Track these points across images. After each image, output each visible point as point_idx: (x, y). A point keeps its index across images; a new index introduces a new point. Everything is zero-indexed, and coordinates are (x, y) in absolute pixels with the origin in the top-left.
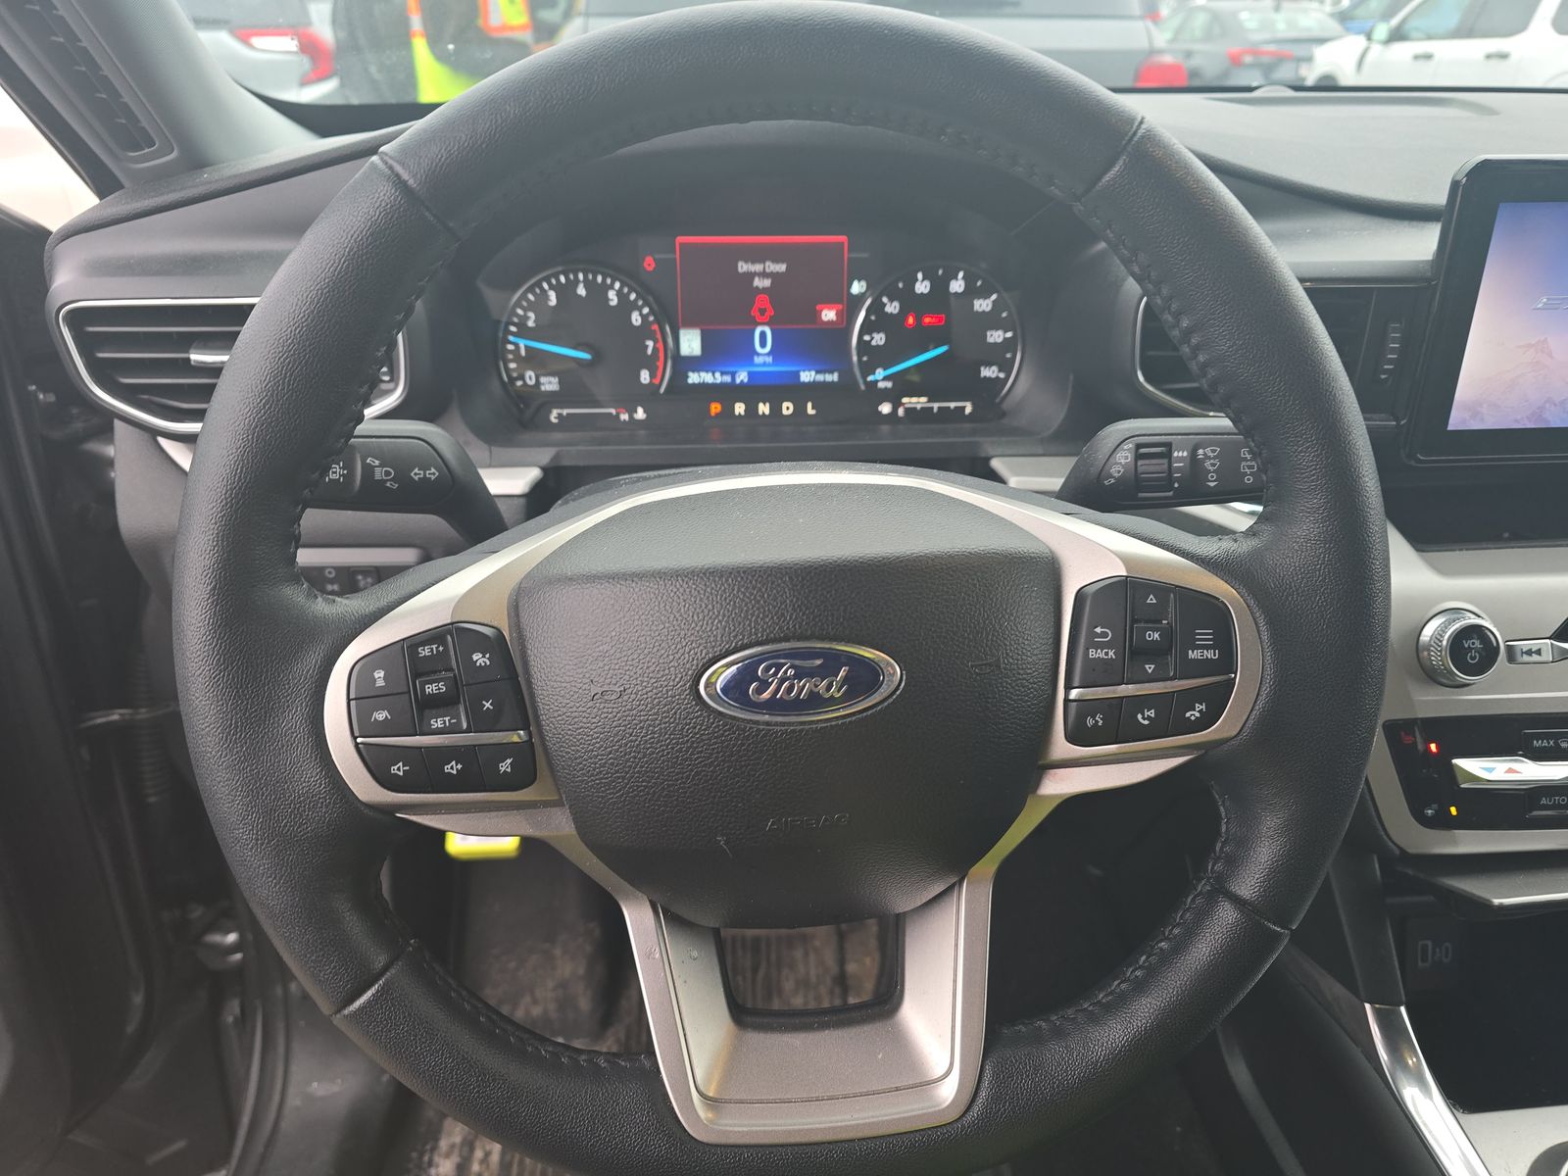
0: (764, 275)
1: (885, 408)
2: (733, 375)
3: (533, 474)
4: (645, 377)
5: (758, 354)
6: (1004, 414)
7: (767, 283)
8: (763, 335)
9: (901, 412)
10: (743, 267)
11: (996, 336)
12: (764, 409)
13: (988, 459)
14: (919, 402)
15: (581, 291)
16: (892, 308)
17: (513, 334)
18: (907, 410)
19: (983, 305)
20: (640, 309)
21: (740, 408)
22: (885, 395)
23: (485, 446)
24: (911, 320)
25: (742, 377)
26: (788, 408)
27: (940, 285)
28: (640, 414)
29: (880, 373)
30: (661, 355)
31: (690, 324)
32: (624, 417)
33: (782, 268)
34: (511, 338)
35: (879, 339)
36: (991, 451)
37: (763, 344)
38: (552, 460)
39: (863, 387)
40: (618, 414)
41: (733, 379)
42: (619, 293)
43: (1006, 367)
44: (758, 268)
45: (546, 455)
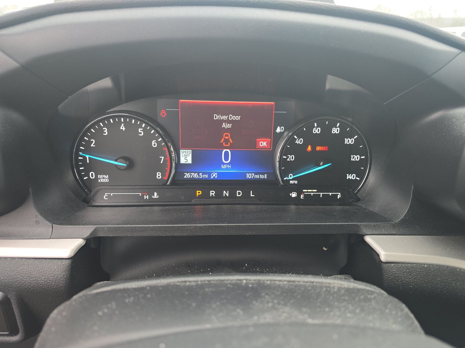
0: (228, 121)
1: (294, 195)
2: (210, 174)
3: (79, 242)
4: (159, 175)
5: (224, 164)
6: (358, 200)
7: (229, 126)
8: (226, 154)
9: (302, 197)
10: (216, 117)
11: (355, 158)
12: (226, 193)
13: (363, 236)
14: (312, 192)
15: (123, 128)
16: (299, 141)
17: (82, 151)
18: (305, 196)
19: (349, 141)
20: (157, 139)
21: (212, 193)
22: (294, 188)
23: (50, 224)
24: (309, 148)
25: (214, 175)
26: (239, 193)
27: (326, 130)
28: (156, 196)
29: (291, 177)
30: (169, 164)
31: (186, 147)
32: (146, 197)
33: (238, 118)
34: (81, 153)
35: (291, 158)
36: (365, 231)
37: (226, 159)
38: (92, 233)
39: (282, 183)
40: (143, 196)
41: (209, 176)
42: (144, 130)
43: (361, 174)
44: (225, 117)
45: (87, 231)
